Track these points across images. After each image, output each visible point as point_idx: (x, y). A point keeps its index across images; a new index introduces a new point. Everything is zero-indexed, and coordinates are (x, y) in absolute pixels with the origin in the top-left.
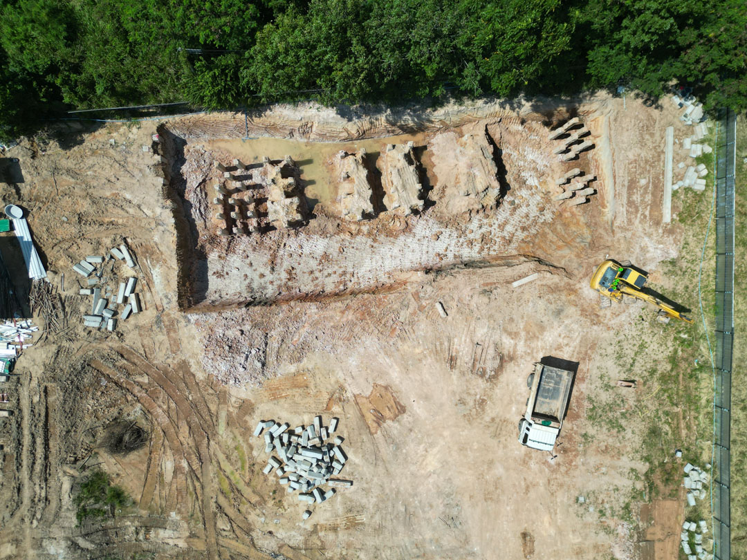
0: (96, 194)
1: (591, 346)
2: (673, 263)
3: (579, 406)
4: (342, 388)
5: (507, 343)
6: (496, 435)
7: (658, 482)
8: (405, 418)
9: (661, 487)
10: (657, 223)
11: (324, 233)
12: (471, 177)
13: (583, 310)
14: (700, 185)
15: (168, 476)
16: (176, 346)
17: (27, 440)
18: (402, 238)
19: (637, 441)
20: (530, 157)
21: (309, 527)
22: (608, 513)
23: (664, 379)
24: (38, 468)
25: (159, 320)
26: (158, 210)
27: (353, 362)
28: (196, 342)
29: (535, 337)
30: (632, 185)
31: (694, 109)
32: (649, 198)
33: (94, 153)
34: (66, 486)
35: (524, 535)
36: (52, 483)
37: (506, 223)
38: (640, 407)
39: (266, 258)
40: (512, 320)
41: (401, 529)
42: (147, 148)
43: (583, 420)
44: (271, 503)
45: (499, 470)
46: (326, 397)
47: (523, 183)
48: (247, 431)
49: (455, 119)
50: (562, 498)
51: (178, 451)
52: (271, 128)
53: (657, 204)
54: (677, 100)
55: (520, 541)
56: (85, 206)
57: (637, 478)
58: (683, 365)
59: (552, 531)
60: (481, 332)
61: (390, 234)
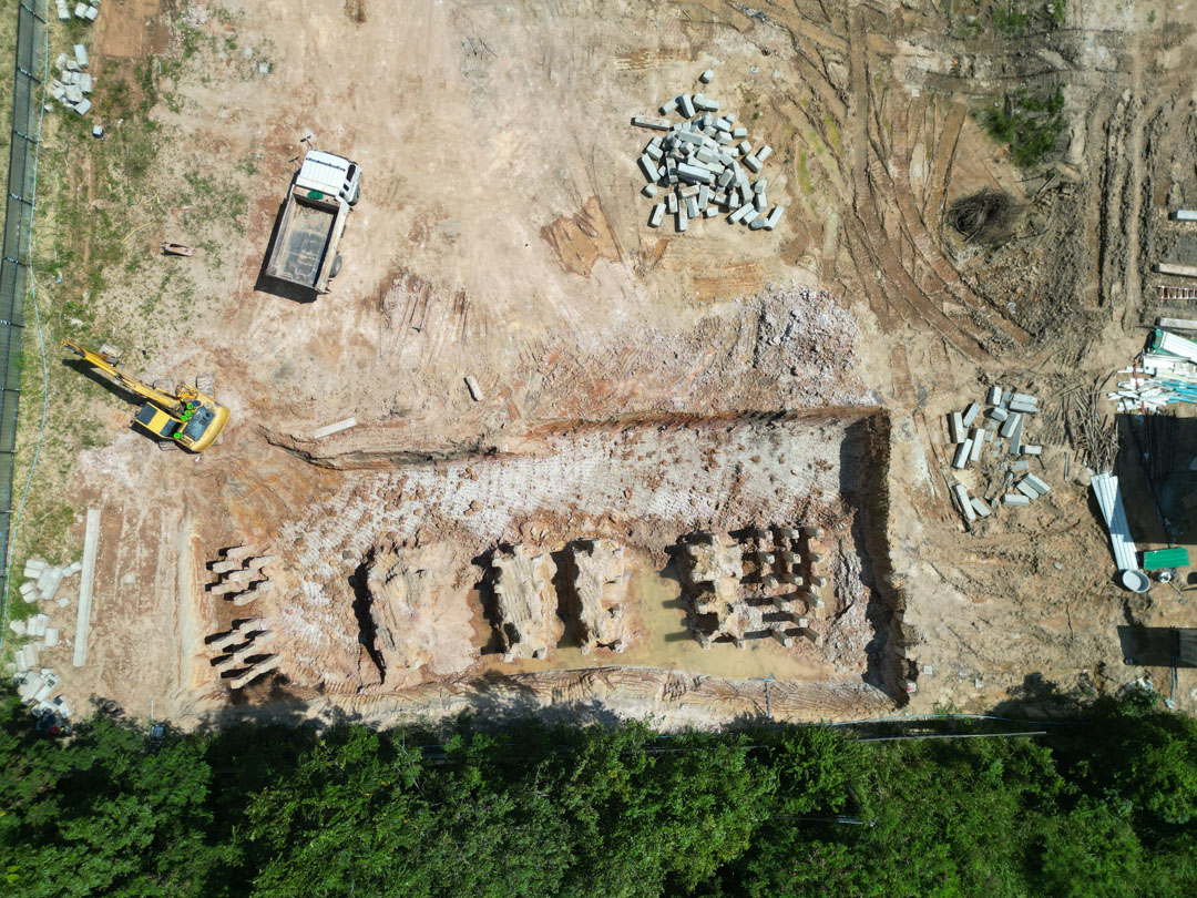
0: (1008, 603)
1: (232, 316)
2: (88, 443)
3: (258, 220)
4: (640, 273)
5: (370, 328)
6: (398, 181)
7: (135, 87)
8: (542, 219)
9: (130, 79)
10: (110, 511)
11: (654, 523)
12: (413, 599)
13: (243, 374)
14: (34, 567)
15: (919, 153)
16: (897, 357)
17: (1133, 224)
18: (530, 508)
19: (166, 156)
20: (313, 628)
21: (704, 57)
22: (221, 44)
23: (115, 255)
24: (1118, 181)
25: (922, 398)
26: (913, 572)
27: (621, 314)
28: (866, 360)
29: (325, 335)
30: (149, 573)
31: (37, 694)
32: (122, 551)
33: (1009, 668)
34: (1077, 149)
35: (360, 18)
36: (1098, 156)
37: (359, 524)
38: (157, 211)
39: (747, 488)
40: (361, 365)
41: (559, 43)
42: (926, 671)
43: (254, 196)
44: (763, 99)
45: (396, 125)
46: (666, 261)
47: (328, 587)
48: (794, 215)
49: (433, 695)
50: (295, 74)
51: (902, 192)
52: (729, 694)
53: (109, 541)
54: (64, 709)
55: (368, 9)
56: (1027, 585)
57: (169, 97)
58: (81, 275)
59: (314, 21)
60: (411, 349)
61: (549, 516)
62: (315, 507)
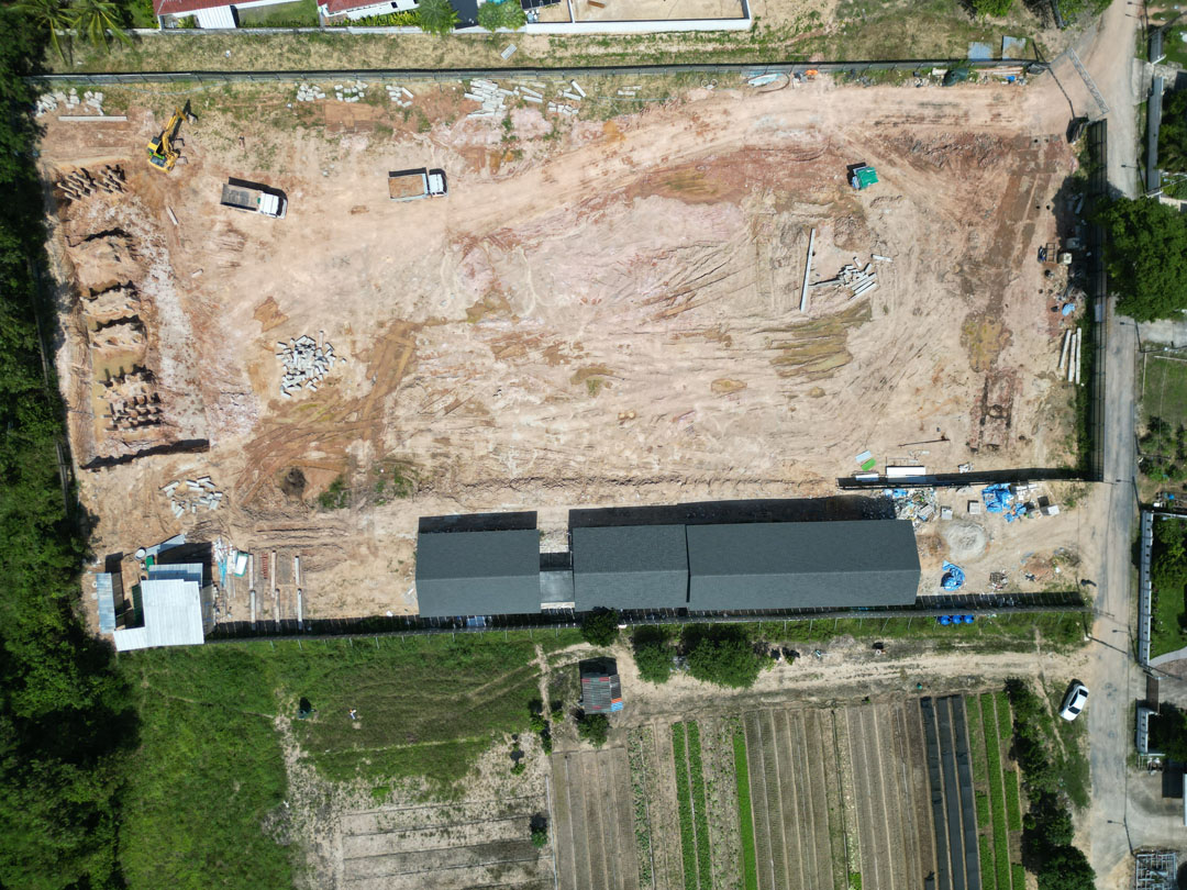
0: (129, 508)
1: (217, 169)
2: (156, 113)
3: (260, 176)
4: (258, 341)
5: (218, 227)
6: (284, 234)
7: (312, 119)
8: (276, 297)
9: (315, 117)
10: (128, 125)
11: (158, 360)
12: (102, 256)
13: (192, 175)
14: (99, 96)
15: (322, 454)
16: (234, 453)
17: (294, 542)
18: (158, 304)
19: (283, 135)
20: (94, 214)
21: (353, 360)
22: (334, 154)
23: (238, 117)
24: (311, 534)
25: (216, 465)
26: (139, 467)
27: (238, 334)
28: (230, 440)
29: (213, 208)
30: (102, 144)
31: (45, 102)
32: (111, 131)
33: (101, 510)
34: (322, 516)
35: (353, 212)
36: (321, 525)
37: (143, 229)
38: (259, 133)
39: (179, 399)
40: (202, 225)
41: (351, 297)
42: (96, 475)
43: (270, 173)
44: (337, 386)
45: (307, 231)
46: (265, 352)
47: (114, 219)
48: (290, 404)
49: (66, 269)
50: (326, 187)
51: (304, 448)
52: (81, 396)
53: (116, 126)
54: (39, 114)
55: (357, 215)
56: (138, 513)
57: (308, 134)
58: (228, 104)
59: (350, 193)
60: (211, 245)
61: (155, 312)
62: (148, 210)
